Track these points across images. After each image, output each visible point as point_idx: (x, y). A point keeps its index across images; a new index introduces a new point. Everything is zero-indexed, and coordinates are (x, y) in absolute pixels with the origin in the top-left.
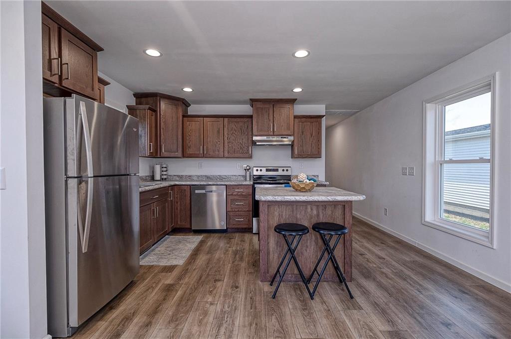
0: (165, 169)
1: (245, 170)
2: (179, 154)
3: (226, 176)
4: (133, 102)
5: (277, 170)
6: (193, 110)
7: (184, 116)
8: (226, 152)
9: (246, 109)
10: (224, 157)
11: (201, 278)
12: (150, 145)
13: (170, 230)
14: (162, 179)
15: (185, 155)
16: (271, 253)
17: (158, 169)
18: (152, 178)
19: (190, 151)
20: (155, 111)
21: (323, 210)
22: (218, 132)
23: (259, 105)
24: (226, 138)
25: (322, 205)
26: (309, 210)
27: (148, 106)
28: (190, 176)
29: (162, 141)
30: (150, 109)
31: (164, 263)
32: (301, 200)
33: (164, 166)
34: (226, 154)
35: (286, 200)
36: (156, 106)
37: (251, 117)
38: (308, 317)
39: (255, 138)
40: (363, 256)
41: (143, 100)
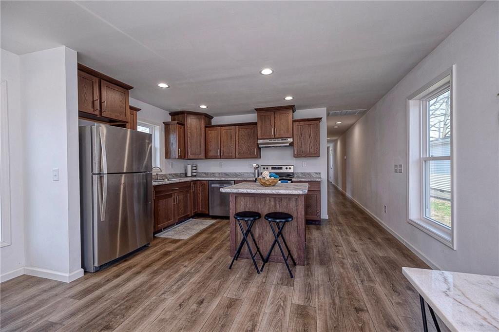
0: (195, 168)
1: (255, 168)
2: (203, 156)
3: (240, 173)
4: (169, 119)
5: (281, 168)
6: (215, 121)
7: (206, 127)
8: (237, 154)
9: (252, 117)
10: (236, 158)
11: (192, 249)
12: (179, 150)
13: (193, 215)
14: (193, 176)
15: (207, 157)
16: (239, 234)
17: (189, 167)
18: (186, 176)
19: (211, 154)
20: (183, 125)
21: (279, 201)
22: (231, 137)
23: (262, 113)
24: (237, 143)
25: (279, 198)
26: (268, 201)
27: (176, 122)
28: (213, 173)
29: (189, 147)
30: (178, 123)
31: (176, 237)
32: (251, 192)
33: (194, 165)
34: (237, 156)
35: (240, 192)
36: (184, 121)
37: (256, 124)
38: (244, 285)
39: (260, 141)
40: (338, 247)
41: (176, 117)
